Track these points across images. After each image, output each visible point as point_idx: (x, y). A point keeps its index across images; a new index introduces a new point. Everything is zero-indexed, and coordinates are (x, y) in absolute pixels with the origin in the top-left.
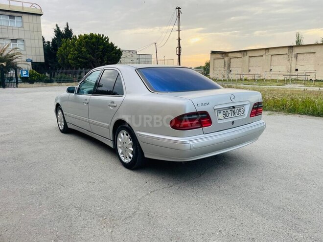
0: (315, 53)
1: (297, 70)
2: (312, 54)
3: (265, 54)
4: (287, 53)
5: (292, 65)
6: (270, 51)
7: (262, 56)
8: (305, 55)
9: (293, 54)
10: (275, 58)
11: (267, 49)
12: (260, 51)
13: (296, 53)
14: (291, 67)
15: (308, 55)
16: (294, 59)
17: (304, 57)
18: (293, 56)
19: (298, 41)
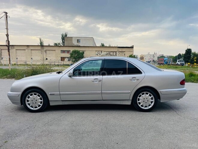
0: (55, 50)
1: (47, 59)
2: (54, 51)
3: (27, 49)
4: (40, 49)
5: (44, 56)
6: (30, 47)
7: (25, 50)
8: (50, 51)
9: (44, 50)
10: (33, 52)
11: (28, 46)
12: (23, 47)
13: (45, 50)
14: (43, 57)
15: (52, 51)
16: (44, 53)
17: (50, 52)
18: (44, 51)
19: (41, 43)
